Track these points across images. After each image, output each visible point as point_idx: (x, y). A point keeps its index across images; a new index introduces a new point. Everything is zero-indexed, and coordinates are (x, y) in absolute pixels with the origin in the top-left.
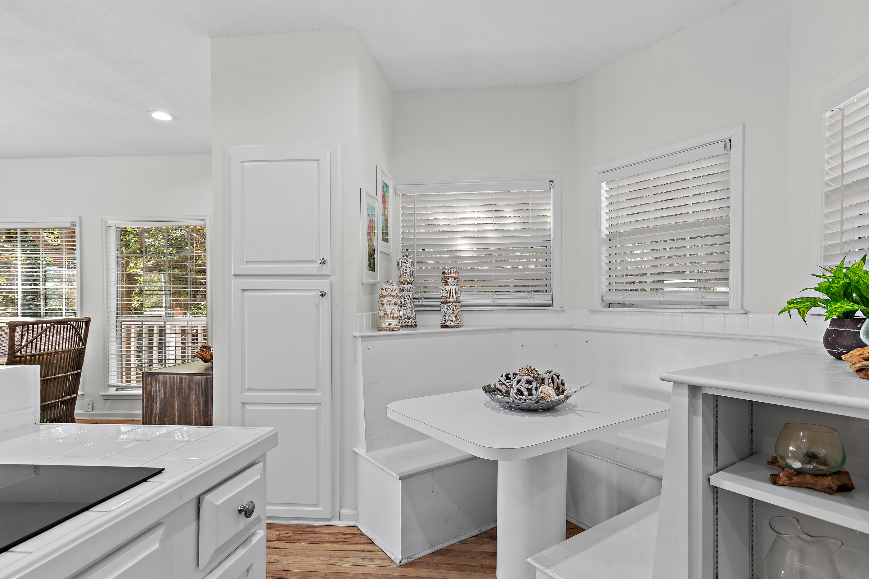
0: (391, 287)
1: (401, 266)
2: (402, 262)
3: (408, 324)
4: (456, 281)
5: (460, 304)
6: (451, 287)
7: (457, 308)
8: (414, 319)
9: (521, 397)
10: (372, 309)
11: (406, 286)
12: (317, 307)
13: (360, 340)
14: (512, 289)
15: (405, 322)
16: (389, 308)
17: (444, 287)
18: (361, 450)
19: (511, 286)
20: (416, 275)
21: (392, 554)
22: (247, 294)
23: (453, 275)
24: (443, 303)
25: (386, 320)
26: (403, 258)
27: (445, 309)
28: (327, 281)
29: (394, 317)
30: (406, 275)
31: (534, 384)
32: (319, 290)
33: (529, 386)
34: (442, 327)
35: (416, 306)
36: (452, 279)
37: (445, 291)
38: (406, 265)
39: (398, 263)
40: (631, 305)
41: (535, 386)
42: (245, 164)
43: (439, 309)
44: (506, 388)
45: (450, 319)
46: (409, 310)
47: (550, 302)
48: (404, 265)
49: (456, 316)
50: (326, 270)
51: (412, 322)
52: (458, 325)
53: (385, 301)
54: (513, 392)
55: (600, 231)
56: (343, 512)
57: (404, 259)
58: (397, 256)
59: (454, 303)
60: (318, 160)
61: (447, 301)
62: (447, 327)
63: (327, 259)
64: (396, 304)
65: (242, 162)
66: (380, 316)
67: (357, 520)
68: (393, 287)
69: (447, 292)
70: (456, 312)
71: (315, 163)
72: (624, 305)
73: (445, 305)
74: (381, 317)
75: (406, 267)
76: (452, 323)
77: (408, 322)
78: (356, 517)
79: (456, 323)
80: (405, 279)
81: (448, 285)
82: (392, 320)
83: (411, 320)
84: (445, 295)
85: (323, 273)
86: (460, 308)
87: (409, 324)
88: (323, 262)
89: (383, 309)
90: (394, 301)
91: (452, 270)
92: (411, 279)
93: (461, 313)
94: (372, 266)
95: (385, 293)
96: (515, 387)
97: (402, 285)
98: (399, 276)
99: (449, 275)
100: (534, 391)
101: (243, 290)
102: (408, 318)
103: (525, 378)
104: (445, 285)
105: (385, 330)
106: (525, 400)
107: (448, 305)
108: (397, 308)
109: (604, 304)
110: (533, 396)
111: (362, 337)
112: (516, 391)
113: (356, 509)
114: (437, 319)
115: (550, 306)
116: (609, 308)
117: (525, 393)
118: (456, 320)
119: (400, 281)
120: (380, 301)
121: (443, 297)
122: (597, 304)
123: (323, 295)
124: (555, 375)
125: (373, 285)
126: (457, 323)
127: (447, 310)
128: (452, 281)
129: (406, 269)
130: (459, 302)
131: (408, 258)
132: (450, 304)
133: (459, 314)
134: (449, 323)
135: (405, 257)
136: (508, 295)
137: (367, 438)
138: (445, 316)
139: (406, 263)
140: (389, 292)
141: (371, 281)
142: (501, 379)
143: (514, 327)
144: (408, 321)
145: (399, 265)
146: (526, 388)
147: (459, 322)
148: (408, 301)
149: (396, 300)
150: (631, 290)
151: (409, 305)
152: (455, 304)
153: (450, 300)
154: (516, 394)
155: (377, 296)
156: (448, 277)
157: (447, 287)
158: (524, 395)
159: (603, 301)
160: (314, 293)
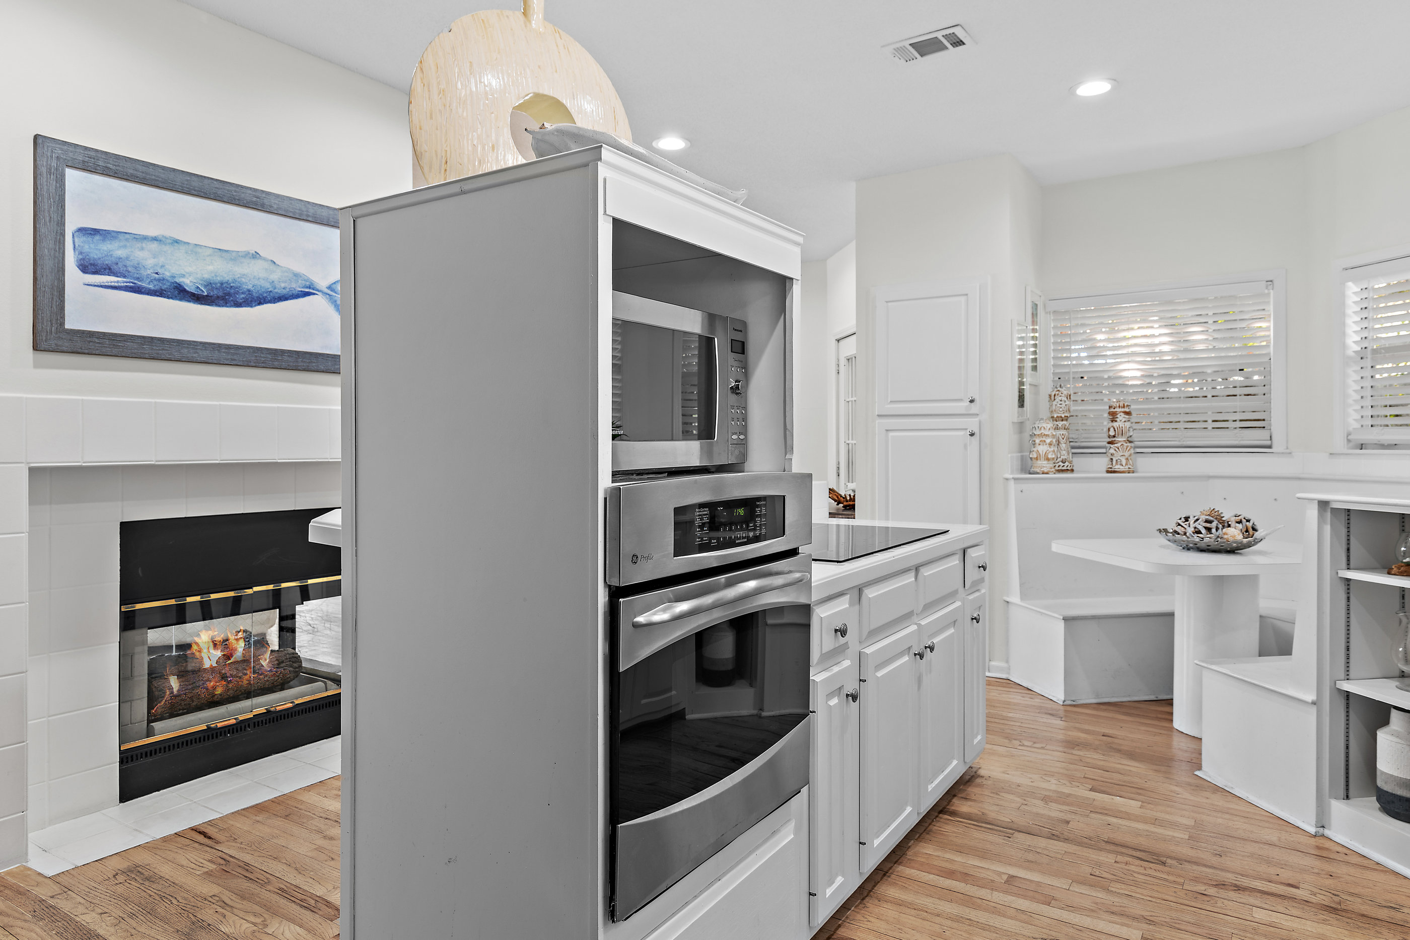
0: (1044, 425)
1: (1054, 400)
2: (1055, 395)
3: (1063, 468)
4: (1127, 417)
5: (1132, 445)
6: (1120, 423)
7: (1128, 449)
8: (1070, 462)
9: (1199, 535)
10: (1021, 450)
11: (1060, 424)
12: (965, 447)
13: (1012, 482)
14: (1210, 425)
15: (1059, 466)
16: (1042, 449)
17: (1111, 424)
18: (1015, 598)
19: (1210, 421)
20: (1072, 408)
21: (1054, 696)
22: (891, 434)
23: (1123, 410)
24: (1109, 443)
25: (1039, 462)
26: (1056, 390)
27: (1112, 451)
28: (976, 420)
29: (1048, 459)
30: (1061, 410)
31: (1214, 524)
32: (967, 429)
33: (1208, 525)
34: (1108, 472)
35: (1073, 448)
36: (1122, 414)
37: (1112, 429)
38: (1060, 398)
39: (1050, 396)
40: (1394, 446)
41: (1216, 525)
42: (890, 304)
43: (1103, 451)
44: (1184, 530)
45: (1119, 463)
46: (1064, 452)
47: (1269, 443)
48: (1058, 398)
49: (1127, 459)
50: (974, 408)
51: (1067, 466)
52: (1130, 469)
53: (1037, 441)
54: (1190, 530)
55: (1344, 346)
56: (992, 663)
57: (1058, 391)
58: (1047, 388)
59: (1124, 444)
60: (967, 295)
61: (1115, 441)
62: (1115, 472)
63: (976, 397)
64: (1051, 444)
65: (887, 302)
66: (1031, 458)
67: (1009, 673)
68: (1048, 425)
69: (1115, 430)
70: (1127, 454)
71: (963, 299)
72: (1383, 446)
73: (1112, 446)
74: (1033, 459)
75: (1061, 401)
76: (1121, 467)
77: (1064, 466)
78: (1008, 670)
79: (1127, 467)
80: (1059, 415)
81: (1116, 421)
82: (1046, 462)
83: (1067, 464)
84: (1112, 433)
85: (971, 412)
86: (1132, 449)
87: (1065, 468)
88: (972, 401)
89: (1035, 449)
90: (1048, 441)
91: (1121, 404)
92: (1066, 415)
93: (1133, 456)
94: (1021, 403)
95: (1037, 432)
96: (1192, 525)
97: (1055, 422)
98: (1052, 412)
99: (1117, 410)
100: (1214, 530)
101: (887, 430)
102: (1063, 462)
103: (1204, 517)
104: (1112, 421)
105: (1038, 473)
106: (1203, 538)
107: (1116, 445)
108: (1052, 449)
109: (1351, 444)
110: (1212, 535)
111: (1015, 479)
112: (1193, 529)
113: (1007, 662)
114: (1102, 463)
115: (1270, 447)
116: (1361, 449)
117: (1203, 531)
118: (1126, 464)
119: (1053, 417)
120: (1031, 441)
121: (1109, 436)
122: (1340, 444)
123: (972, 435)
124: (1244, 518)
125: (1022, 423)
126: (1129, 468)
127: (1114, 452)
128: (1121, 417)
129: (1061, 402)
130: (1130, 442)
131: (1062, 390)
132: (1119, 445)
133: (1132, 457)
134: (1117, 467)
135: (1059, 389)
136: (1204, 433)
137: (1022, 585)
138: (1112, 459)
139: (1061, 396)
140: (1042, 431)
141: (1021, 419)
142: (1180, 522)
143: (1211, 474)
144: (1063, 464)
145: (1052, 398)
146: (1204, 527)
147: (1130, 467)
148: (1062, 441)
149: (1051, 440)
150: (1392, 425)
151: (1064, 445)
152: (1126, 445)
153: (1119, 440)
154: (1193, 533)
155: (1026, 435)
156: (1117, 412)
157: (1115, 424)
158: (1201, 533)
159: (1349, 441)
160: (961, 433)
